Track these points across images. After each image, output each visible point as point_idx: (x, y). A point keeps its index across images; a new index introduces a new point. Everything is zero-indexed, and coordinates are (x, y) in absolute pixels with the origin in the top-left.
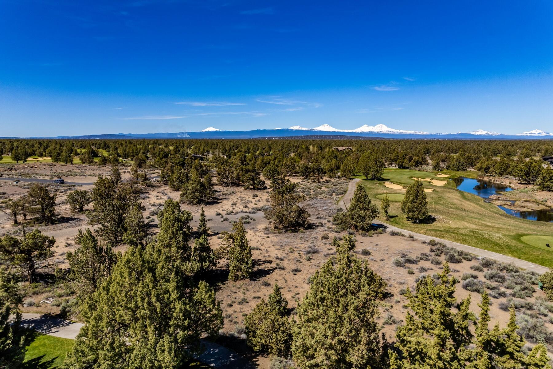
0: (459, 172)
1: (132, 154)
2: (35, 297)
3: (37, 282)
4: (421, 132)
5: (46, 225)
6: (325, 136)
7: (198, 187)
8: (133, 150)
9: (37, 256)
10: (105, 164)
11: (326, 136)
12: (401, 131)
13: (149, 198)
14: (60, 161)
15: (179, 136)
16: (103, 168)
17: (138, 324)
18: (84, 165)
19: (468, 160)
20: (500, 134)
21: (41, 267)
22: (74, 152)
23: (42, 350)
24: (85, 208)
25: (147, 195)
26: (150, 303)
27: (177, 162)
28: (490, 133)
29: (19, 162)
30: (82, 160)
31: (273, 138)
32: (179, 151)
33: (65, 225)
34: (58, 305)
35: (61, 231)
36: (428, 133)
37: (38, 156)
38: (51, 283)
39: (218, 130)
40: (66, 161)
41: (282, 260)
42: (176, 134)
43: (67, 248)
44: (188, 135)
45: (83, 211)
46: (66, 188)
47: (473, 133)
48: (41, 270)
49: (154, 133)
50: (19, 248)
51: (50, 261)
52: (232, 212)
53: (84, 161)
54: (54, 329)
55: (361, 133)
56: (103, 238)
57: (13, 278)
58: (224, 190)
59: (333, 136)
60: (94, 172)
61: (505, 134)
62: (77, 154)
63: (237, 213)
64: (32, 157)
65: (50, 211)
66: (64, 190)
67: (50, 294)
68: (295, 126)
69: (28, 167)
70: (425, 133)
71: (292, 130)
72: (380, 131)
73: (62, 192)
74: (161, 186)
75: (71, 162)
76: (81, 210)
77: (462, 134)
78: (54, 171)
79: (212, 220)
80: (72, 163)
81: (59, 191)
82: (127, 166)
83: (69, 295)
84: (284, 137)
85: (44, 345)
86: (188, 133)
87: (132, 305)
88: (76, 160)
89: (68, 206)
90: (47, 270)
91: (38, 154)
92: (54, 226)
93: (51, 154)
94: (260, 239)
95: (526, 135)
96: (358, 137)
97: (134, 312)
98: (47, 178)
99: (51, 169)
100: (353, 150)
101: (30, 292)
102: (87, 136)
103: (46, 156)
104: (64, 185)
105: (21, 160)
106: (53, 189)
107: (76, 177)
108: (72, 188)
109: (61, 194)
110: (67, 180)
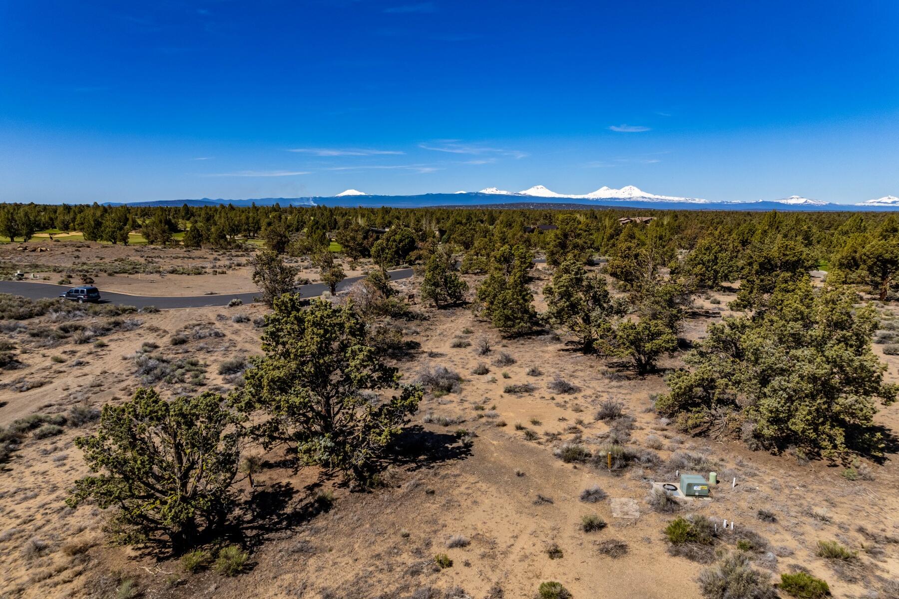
4: (697, 200)
6: (542, 204)
8: (248, 218)
10: (198, 245)
12: (663, 197)
14: (102, 238)
16: (197, 253)
18: (152, 246)
20: (828, 203)
22: (130, 222)
28: (810, 201)
29: (15, 239)
30: (147, 235)
36: (708, 201)
37: (61, 229)
39: (363, 194)
40: (115, 239)
42: (293, 200)
47: (783, 202)
53: (152, 238)
55: (597, 200)
60: (179, 262)
61: (837, 203)
62: (136, 226)
64: (47, 231)
69: (25, 249)
70: (702, 201)
71: (484, 194)
72: (629, 196)
75: (125, 239)
77: (764, 203)
78: (84, 260)
80: (126, 243)
86: (315, 199)
88: (135, 237)
91: (61, 225)
95: (872, 204)
99: (77, 253)
103: (75, 230)
105: (20, 235)
106: (54, 327)
107: (136, 275)
108: (125, 318)
109: (84, 348)
110: (108, 287)
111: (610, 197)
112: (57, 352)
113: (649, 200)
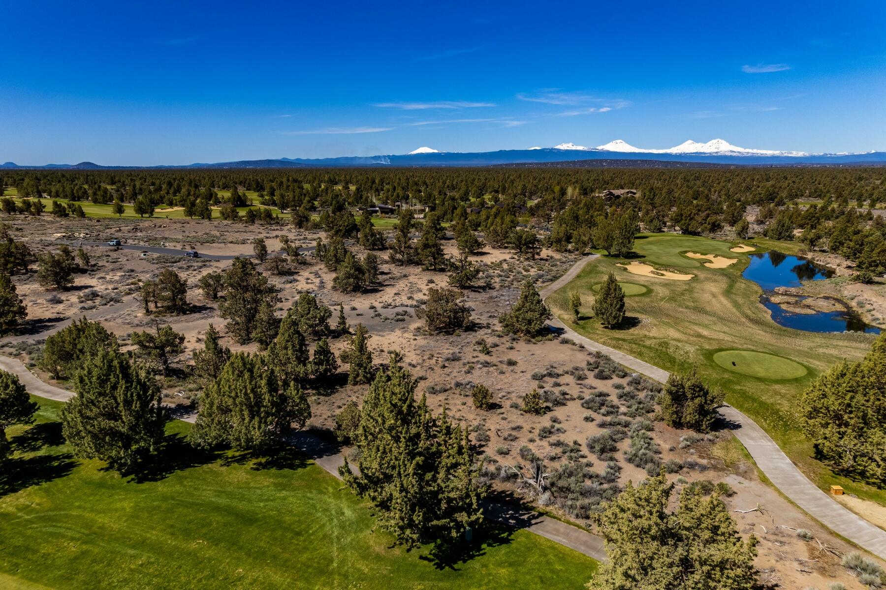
0: (777, 243)
1: (293, 203)
2: (169, 389)
3: (171, 377)
5: (177, 316)
6: (616, 161)
7: (352, 271)
8: (295, 196)
9: (169, 352)
10: (253, 222)
12: (755, 151)
13: (297, 281)
14: (195, 214)
15: (374, 162)
16: (251, 228)
17: (237, 409)
18: (225, 222)
19: (810, 220)
21: (174, 362)
22: (214, 197)
23: (177, 430)
24: (220, 294)
25: (296, 277)
26: (246, 394)
27: (346, 224)
29: (144, 215)
30: (223, 212)
31: (525, 164)
32: (361, 197)
33: (197, 315)
34: (188, 398)
35: (194, 323)
36: (807, 154)
37: (168, 205)
38: (183, 378)
39: (436, 151)
40: (202, 215)
41: (414, 366)
43: (198, 344)
45: (217, 298)
46: (200, 264)
48: (174, 366)
50: (155, 344)
51: (182, 357)
52: (390, 305)
53: (226, 214)
54: (185, 416)
55: (680, 156)
56: (234, 334)
57: (152, 371)
58: (396, 270)
60: (238, 235)
62: (217, 202)
63: (396, 306)
64: (159, 206)
65: (181, 299)
66: (198, 266)
67: (182, 388)
68: (566, 143)
69: (155, 225)
70: (800, 154)
71: (559, 150)
72: (716, 150)
73: (195, 270)
74: (317, 263)
75: (209, 216)
76: (215, 297)
78: (187, 234)
79: (362, 315)
80: (210, 219)
81: (192, 268)
82: (282, 225)
83: (197, 390)
84: (545, 164)
85: (178, 427)
87: (233, 394)
88: (216, 212)
89: (201, 291)
90: (179, 366)
92: (185, 316)
93: (183, 202)
94: (404, 341)
96: (674, 162)
97: (234, 399)
98: (179, 247)
99: (183, 229)
100: (637, 196)
101: (166, 384)
102: (235, 163)
103: (176, 205)
104: (198, 259)
105: (146, 213)
106: (185, 266)
107: (214, 244)
108: (207, 263)
109: (195, 272)
110: (201, 251)
111: (695, 151)
112: (188, 273)
113: (738, 154)
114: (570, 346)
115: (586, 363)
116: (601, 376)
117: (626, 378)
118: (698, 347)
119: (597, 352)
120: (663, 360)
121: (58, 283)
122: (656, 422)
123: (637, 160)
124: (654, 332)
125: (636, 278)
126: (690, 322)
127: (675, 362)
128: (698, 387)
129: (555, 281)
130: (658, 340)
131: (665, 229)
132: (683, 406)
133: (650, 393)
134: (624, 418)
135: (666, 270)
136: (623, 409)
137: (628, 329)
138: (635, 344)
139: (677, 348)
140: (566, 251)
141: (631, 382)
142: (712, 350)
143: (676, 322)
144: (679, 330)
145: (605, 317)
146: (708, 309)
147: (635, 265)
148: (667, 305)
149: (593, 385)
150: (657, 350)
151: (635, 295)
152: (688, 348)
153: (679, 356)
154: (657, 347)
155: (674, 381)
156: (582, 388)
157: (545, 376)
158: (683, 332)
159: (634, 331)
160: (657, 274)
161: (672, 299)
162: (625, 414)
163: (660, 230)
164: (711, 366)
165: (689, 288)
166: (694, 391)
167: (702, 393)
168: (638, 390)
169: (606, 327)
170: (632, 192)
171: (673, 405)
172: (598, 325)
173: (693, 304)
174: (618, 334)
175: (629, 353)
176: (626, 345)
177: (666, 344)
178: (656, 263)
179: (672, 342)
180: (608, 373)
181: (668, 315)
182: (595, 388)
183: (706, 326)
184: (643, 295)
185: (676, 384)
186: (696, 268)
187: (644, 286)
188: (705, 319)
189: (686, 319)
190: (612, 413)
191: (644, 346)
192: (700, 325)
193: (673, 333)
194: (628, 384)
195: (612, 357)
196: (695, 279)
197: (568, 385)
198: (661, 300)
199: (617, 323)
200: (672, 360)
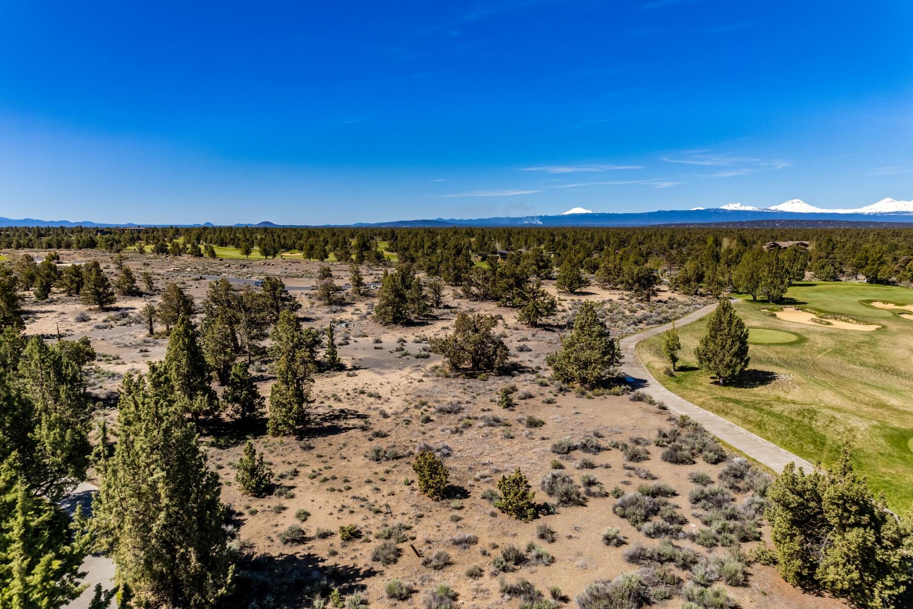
6: (791, 222)
11: (793, 221)
13: (344, 311)
14: (313, 256)
15: (526, 222)
29: (268, 257)
37: (297, 251)
39: (590, 212)
42: (521, 219)
44: (540, 220)
49: (487, 217)
55: (875, 215)
59: (808, 222)
63: (431, 341)
64: (289, 252)
68: (732, 203)
71: (725, 211)
84: (708, 224)
86: (541, 218)
94: (404, 383)
100: (810, 248)
102: (395, 223)
103: (303, 251)
105: (271, 255)
111: (895, 210)
114: (644, 405)
115: (656, 433)
116: (674, 458)
117: (720, 464)
118: (876, 423)
119: (682, 417)
120: (801, 438)
121: (101, 304)
122: (758, 566)
123: (818, 221)
124: (796, 394)
125: (786, 325)
126: (866, 384)
127: (823, 444)
128: (856, 503)
129: (664, 323)
130: (799, 407)
131: (843, 279)
132: (818, 541)
133: (758, 498)
134: (687, 547)
135: (836, 319)
136: (694, 527)
137: (751, 387)
138: (755, 408)
139: (833, 420)
140: (696, 294)
141: (727, 474)
142: (905, 431)
143: (839, 382)
144: (842, 394)
145: (712, 364)
146: (903, 369)
147: (789, 312)
148: (829, 359)
149: (654, 473)
150: (792, 421)
151: (777, 344)
152: (854, 422)
153: (833, 436)
154: (793, 416)
155: (794, 481)
156: (630, 476)
157: (576, 448)
158: (849, 398)
159: (761, 391)
160: (821, 322)
161: (838, 352)
162: (693, 538)
163: (835, 279)
164: (904, 459)
165: (871, 341)
166: (846, 510)
167: (866, 518)
168: (738, 490)
169: (716, 383)
170: (802, 244)
171: (793, 536)
172: (705, 379)
173: (874, 361)
174: (732, 393)
175: (740, 422)
176: (737, 410)
177: (812, 413)
178: (820, 311)
179: (824, 410)
180: (687, 453)
181: (825, 372)
182: (655, 478)
183: (898, 393)
184: (791, 344)
185: (799, 487)
186: (885, 318)
187: (795, 334)
188: (894, 382)
189: (859, 379)
190: (666, 531)
191: (769, 413)
192: (884, 389)
193: (829, 397)
194: (721, 477)
195: (706, 427)
196: (883, 329)
197: (607, 467)
198: (819, 352)
199: (732, 376)
200: (819, 442)
